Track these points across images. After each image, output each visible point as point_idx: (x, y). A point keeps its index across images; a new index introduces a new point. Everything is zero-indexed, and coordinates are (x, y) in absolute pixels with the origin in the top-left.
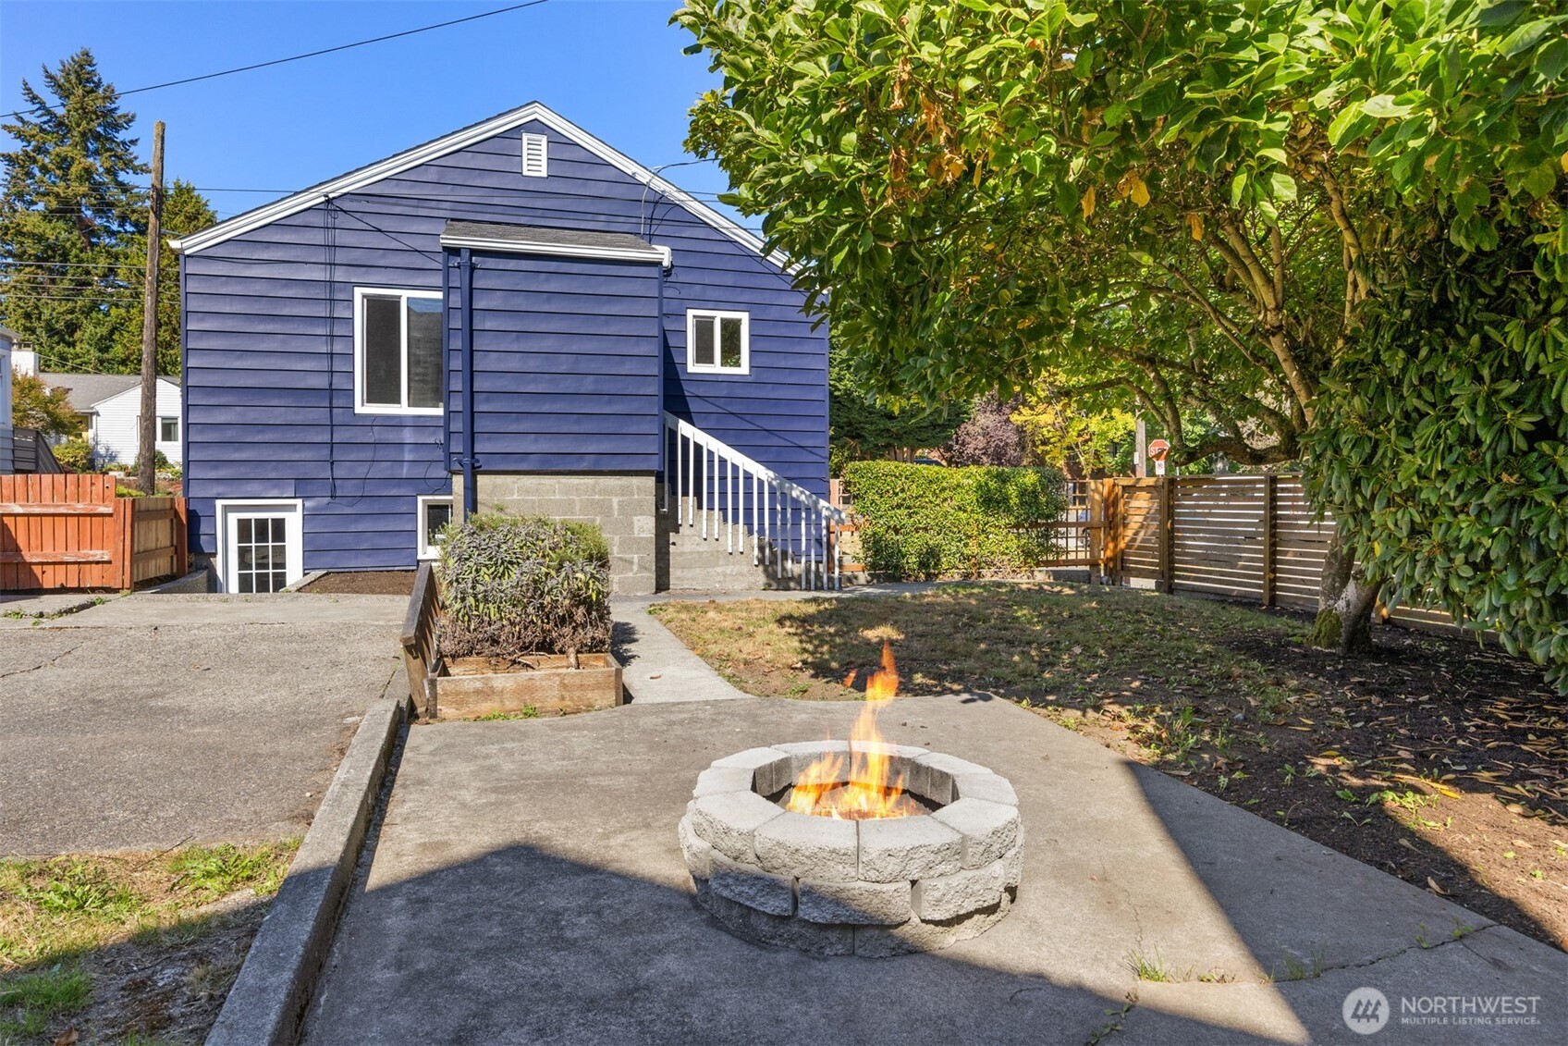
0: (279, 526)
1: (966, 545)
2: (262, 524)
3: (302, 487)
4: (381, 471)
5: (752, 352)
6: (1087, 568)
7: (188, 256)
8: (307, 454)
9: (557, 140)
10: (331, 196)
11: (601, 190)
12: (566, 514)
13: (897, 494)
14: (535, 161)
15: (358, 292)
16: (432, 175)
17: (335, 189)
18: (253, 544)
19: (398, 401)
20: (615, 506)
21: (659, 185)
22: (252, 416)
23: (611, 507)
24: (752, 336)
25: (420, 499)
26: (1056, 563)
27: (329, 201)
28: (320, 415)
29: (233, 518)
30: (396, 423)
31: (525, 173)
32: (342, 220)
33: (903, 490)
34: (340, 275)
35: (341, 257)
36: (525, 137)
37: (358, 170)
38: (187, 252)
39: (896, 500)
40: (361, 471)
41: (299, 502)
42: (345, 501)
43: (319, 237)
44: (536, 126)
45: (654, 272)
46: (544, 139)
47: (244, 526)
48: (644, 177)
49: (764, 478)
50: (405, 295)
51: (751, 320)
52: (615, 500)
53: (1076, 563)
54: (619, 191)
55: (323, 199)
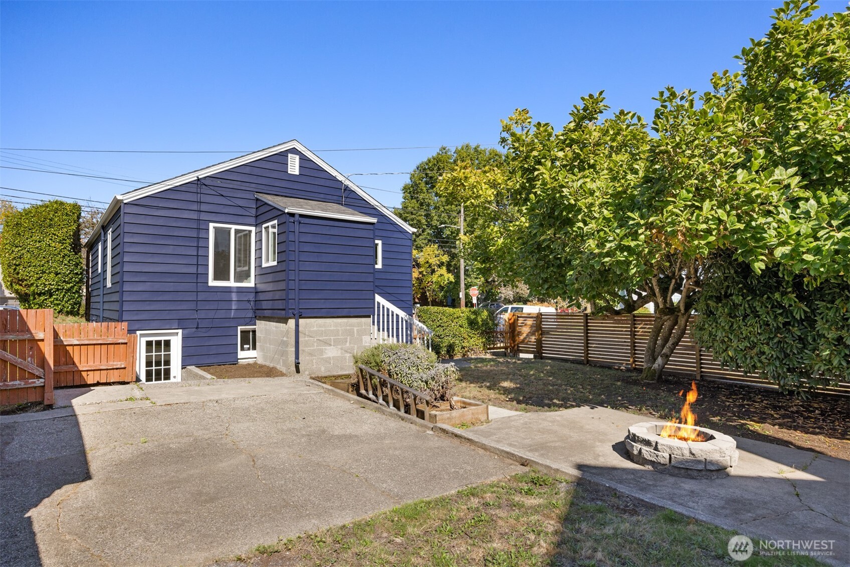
0: (167, 343)
1: (463, 342)
2: (158, 343)
3: (181, 323)
4: (221, 314)
5: (383, 258)
6: (504, 350)
7: (125, 204)
8: (184, 306)
9: (304, 159)
10: (200, 177)
11: (322, 182)
12: (335, 336)
13: (438, 321)
14: (294, 167)
15: (212, 225)
16: (247, 170)
17: (202, 174)
18: (154, 354)
19: (228, 279)
20: (355, 332)
21: (347, 183)
22: (157, 287)
23: (354, 332)
24: (383, 251)
25: (239, 328)
26: (494, 348)
27: (198, 179)
28: (192, 287)
29: (144, 340)
30: (228, 290)
31: (289, 172)
32: (205, 190)
33: (441, 319)
34: (204, 216)
35: (204, 207)
36: (290, 155)
37: (213, 166)
38: (125, 202)
39: (438, 324)
40: (211, 315)
41: (180, 331)
42: (204, 330)
43: (193, 197)
44: (294, 151)
45: (371, 227)
46: (297, 157)
47: (149, 344)
48: (340, 178)
49: (403, 317)
50: (234, 227)
51: (383, 244)
52: (355, 329)
53: (500, 348)
54: (328, 183)
55: (196, 178)
